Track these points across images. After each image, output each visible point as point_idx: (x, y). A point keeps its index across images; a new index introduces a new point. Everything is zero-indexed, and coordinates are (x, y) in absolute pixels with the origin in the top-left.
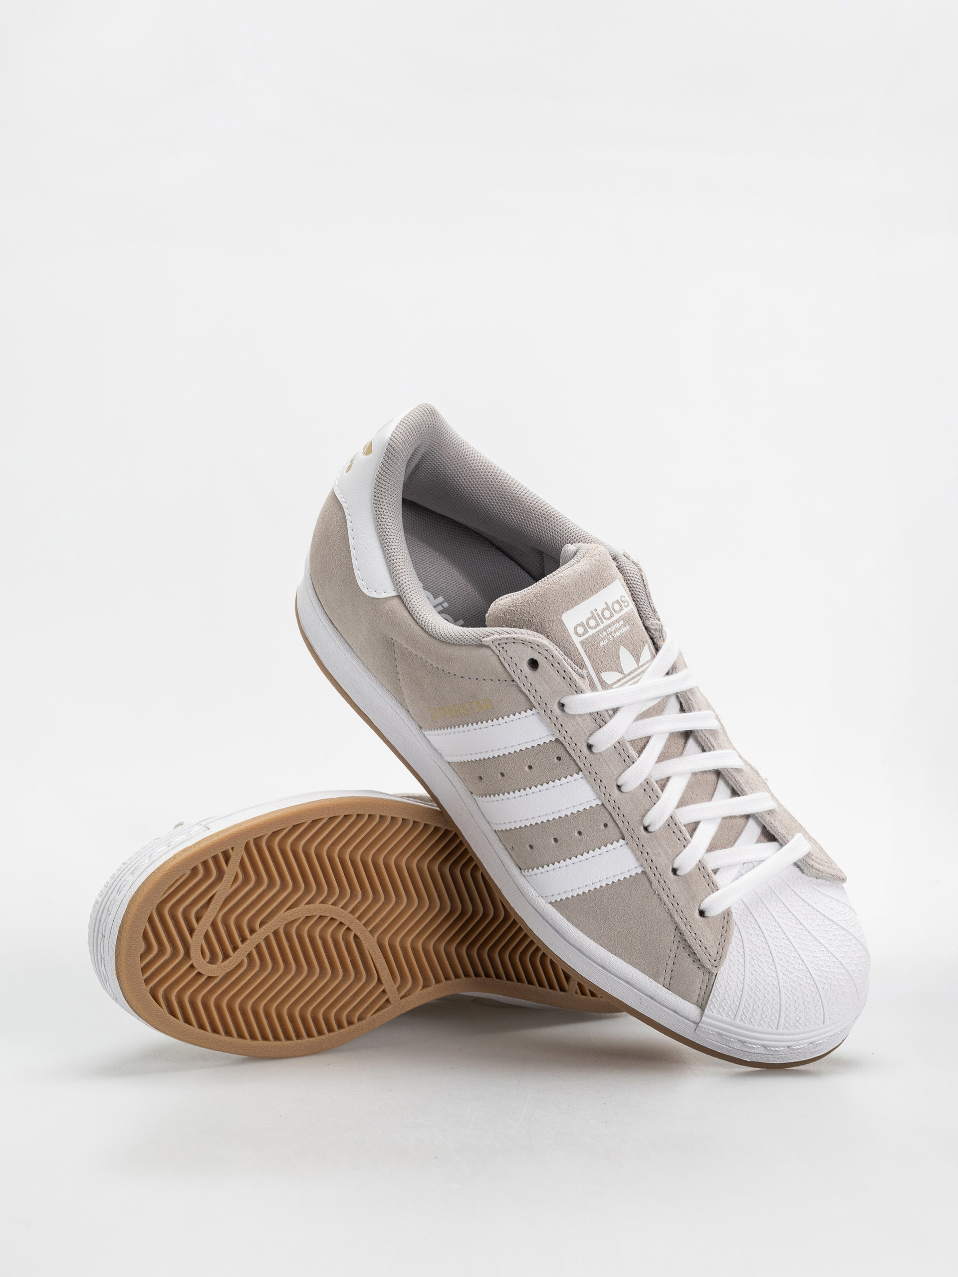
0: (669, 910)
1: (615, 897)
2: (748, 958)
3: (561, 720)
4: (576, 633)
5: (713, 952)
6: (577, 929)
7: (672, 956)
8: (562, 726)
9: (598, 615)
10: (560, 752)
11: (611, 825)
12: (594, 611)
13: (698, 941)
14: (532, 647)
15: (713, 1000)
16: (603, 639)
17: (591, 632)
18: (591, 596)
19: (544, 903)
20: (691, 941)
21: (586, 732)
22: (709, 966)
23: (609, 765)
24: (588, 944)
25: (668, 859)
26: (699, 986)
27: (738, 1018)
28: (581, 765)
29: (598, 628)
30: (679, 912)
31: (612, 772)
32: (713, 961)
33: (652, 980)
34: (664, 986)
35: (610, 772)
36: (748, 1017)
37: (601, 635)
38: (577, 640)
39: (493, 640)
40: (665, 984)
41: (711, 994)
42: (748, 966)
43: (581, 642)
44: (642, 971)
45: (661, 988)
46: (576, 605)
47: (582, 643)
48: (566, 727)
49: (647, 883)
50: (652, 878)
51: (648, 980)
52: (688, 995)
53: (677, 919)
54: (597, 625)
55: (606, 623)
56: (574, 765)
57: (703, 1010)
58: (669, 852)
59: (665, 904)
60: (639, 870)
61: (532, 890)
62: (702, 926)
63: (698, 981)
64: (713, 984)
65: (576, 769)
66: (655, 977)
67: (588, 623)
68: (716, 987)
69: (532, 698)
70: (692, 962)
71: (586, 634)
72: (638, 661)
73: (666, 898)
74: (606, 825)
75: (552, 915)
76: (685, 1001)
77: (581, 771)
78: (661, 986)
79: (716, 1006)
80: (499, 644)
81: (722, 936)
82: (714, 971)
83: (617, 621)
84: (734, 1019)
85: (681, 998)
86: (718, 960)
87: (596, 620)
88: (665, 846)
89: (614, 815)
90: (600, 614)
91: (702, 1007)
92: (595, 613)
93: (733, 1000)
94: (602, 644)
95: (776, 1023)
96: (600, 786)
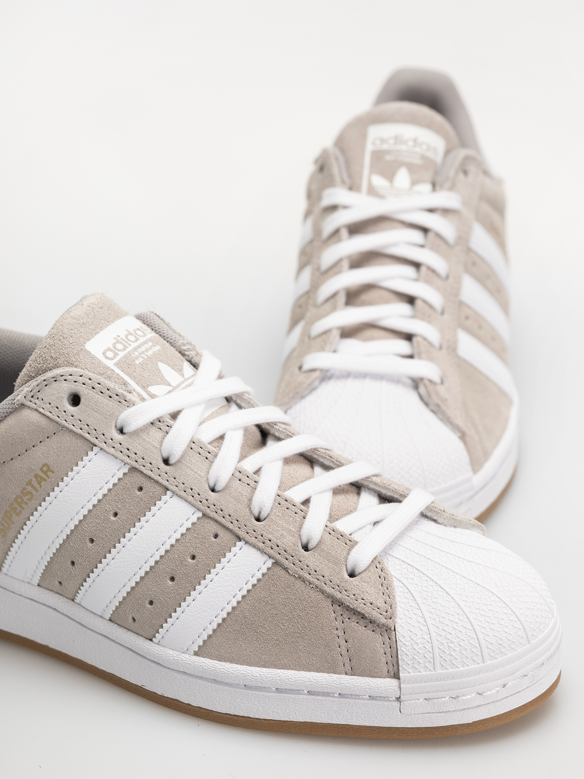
0: (317, 587)
1: (257, 604)
2: (419, 600)
3: (125, 445)
4: (107, 358)
5: (380, 603)
6: (233, 664)
7: (341, 634)
8: (128, 450)
9: (123, 340)
10: (139, 480)
11: (222, 532)
12: (117, 337)
13: (360, 601)
14: (66, 380)
15: (403, 657)
16: (137, 358)
17: (121, 354)
18: (107, 325)
19: (188, 657)
20: (353, 605)
21: (155, 444)
22: (383, 620)
23: (193, 469)
24: (250, 672)
25: (293, 536)
26: (382, 651)
27: (438, 666)
28: (165, 483)
29: (127, 350)
30: (328, 582)
31: (199, 475)
32: (384, 613)
33: (332, 675)
34: (346, 674)
35: (197, 475)
36: (447, 660)
37: (133, 355)
38: (110, 364)
39: (25, 395)
40: (347, 671)
41: (399, 652)
42: (423, 607)
43: (115, 364)
44: (318, 670)
45: (344, 677)
46: (96, 334)
47: (117, 364)
48: (133, 449)
49: (283, 572)
50: (286, 563)
51: (328, 676)
52: (375, 668)
53: (329, 590)
54: (125, 348)
55: (134, 345)
56: (158, 488)
57: (399, 679)
58: (291, 529)
59: (310, 584)
60: (270, 563)
61: (171, 652)
62: (357, 584)
63: (379, 646)
64: (396, 640)
65: (161, 490)
66: (332, 669)
67: (115, 347)
68: (400, 640)
69: (87, 435)
70: (364, 628)
71: (117, 357)
72: (183, 375)
73: (308, 577)
74: (216, 536)
75: (201, 664)
76: (375, 679)
77: (168, 490)
78: (343, 676)
79: (410, 663)
80: (32, 397)
81: (382, 585)
82: (389, 622)
83: (145, 343)
84: (434, 668)
85: (370, 678)
86: (389, 610)
87: (122, 343)
88: (285, 525)
89: (220, 519)
90: (125, 339)
91: (396, 676)
92: (119, 339)
93: (424, 646)
94: (137, 362)
95: (479, 654)
96: (193, 494)
